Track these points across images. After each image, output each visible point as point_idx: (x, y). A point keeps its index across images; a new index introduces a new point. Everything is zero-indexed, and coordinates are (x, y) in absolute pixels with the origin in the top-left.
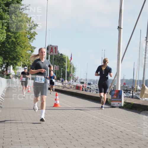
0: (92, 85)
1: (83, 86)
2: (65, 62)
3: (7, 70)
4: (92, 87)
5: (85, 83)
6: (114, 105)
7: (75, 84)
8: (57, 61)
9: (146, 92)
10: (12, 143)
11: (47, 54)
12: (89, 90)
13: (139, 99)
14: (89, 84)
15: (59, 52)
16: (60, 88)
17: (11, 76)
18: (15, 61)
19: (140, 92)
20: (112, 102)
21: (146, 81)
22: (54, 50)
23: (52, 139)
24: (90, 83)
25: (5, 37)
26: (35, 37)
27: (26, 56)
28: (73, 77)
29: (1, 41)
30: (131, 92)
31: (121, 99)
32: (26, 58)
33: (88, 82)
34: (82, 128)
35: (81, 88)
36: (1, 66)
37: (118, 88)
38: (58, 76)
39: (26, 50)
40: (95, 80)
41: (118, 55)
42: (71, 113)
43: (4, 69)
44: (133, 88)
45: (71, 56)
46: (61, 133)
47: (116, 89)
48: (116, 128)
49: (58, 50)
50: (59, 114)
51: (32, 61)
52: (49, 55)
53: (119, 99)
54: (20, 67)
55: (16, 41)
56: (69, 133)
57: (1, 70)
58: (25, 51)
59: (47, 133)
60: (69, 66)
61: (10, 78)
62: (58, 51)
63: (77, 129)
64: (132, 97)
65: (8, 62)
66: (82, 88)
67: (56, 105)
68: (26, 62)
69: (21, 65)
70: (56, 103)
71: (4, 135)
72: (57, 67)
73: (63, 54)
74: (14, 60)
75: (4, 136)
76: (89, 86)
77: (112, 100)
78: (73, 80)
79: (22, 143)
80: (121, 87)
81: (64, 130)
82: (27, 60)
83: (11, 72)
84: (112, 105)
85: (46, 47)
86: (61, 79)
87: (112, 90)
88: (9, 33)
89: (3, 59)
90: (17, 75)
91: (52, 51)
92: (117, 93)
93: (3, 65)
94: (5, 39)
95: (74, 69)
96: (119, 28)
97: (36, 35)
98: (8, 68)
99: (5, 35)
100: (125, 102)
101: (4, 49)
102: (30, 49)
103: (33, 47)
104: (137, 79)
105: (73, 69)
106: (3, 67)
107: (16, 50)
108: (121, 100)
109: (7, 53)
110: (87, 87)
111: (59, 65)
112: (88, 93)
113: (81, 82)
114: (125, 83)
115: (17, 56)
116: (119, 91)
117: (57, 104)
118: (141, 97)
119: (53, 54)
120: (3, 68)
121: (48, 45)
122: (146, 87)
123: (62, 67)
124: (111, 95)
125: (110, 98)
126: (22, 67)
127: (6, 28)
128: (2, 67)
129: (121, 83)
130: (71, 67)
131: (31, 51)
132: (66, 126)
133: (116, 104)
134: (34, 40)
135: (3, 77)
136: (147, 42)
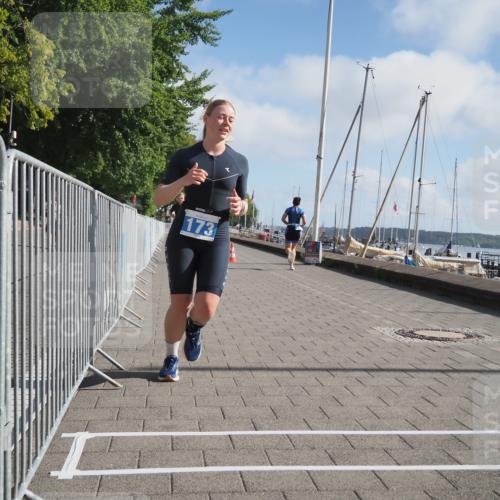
0: (279, 233)
1: (268, 235)
3: (166, 211)
4: (279, 236)
5: (271, 230)
6: (309, 262)
7: (257, 232)
9: (351, 245)
12: (275, 241)
13: (342, 254)
14: (276, 232)
16: (238, 237)
19: (344, 245)
20: (307, 257)
21: (353, 230)
28: (255, 222)
30: (332, 245)
31: (319, 254)
33: (275, 229)
35: (266, 237)
37: (315, 239)
44: (334, 239)
47: (312, 240)
53: (315, 253)
64: (334, 251)
76: (276, 235)
77: (306, 254)
78: (255, 226)
80: (321, 238)
84: (306, 262)
86: (238, 225)
87: (306, 241)
92: (313, 245)
95: (256, 211)
96: (319, 157)
100: (323, 258)
104: (340, 227)
110: (273, 237)
112: (274, 245)
113: (265, 230)
114: (324, 232)
116: (316, 243)
117: (232, 257)
118: (345, 252)
122: (352, 238)
125: (304, 252)
130: (253, 210)
133: (311, 259)
135: (160, 220)
136: (354, 177)
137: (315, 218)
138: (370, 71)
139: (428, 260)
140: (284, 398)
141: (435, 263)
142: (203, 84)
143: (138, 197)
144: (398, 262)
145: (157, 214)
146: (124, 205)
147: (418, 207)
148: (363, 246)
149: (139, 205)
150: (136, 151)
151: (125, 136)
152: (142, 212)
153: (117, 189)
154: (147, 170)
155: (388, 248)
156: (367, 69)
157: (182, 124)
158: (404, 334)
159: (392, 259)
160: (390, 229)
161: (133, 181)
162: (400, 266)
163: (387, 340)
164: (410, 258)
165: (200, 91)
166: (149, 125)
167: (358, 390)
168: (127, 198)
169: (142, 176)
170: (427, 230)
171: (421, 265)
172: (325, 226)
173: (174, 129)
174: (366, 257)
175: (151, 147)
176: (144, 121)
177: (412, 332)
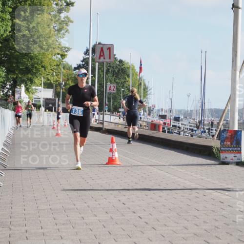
0: (182, 120)
1: (165, 123)
2: (129, 76)
3: (13, 94)
4: (182, 124)
5: (168, 115)
6: (226, 160)
7: (149, 119)
8: (113, 75)
10: (27, 235)
11: (93, 60)
12: (176, 131)
14: (177, 119)
15: (115, 57)
16: (120, 128)
18: (30, 76)
20: (223, 153)
22: (106, 53)
23: (105, 227)
24: (179, 118)
25: (10, 29)
26: (68, 28)
27: (51, 65)
29: (2, 35)
31: (241, 148)
32: (52, 70)
33: (174, 115)
34: (163, 205)
35: (162, 127)
36: (2, 86)
37: (233, 126)
38: (115, 104)
39: (52, 54)
40: (189, 112)
41: (233, 61)
42: (142, 177)
43: (8, 92)
45: (141, 65)
46: (123, 215)
47: (230, 129)
48: (229, 204)
49: (114, 53)
50: (118, 178)
51: (63, 75)
52: (97, 63)
53: (235, 147)
54: (40, 87)
56: (139, 215)
57: (2, 93)
58: (50, 56)
59: (96, 216)
60: (137, 85)
62: (115, 55)
63: (154, 207)
65: (17, 77)
66: (164, 128)
67: (111, 161)
68: (52, 78)
69: (41, 84)
70: (111, 156)
71: (11, 220)
72: (112, 85)
73: (123, 60)
74: (28, 73)
75: (10, 222)
76: (176, 124)
77: (222, 149)
78: (145, 111)
79: (47, 236)
80: (239, 124)
81: (128, 210)
82: (54, 73)
83: (22, 98)
84: (222, 160)
85: (91, 46)
86: (121, 110)
87: (222, 129)
89: (6, 72)
90: (33, 102)
91: (102, 54)
92: (232, 135)
93: (6, 84)
94: (10, 32)
95: (146, 89)
96: (235, 7)
97: (70, 23)
98: (16, 89)
99: (10, 24)
101: (7, 52)
102: (58, 51)
103: (65, 48)
105: (144, 90)
106: (7, 88)
107: (32, 54)
108: (241, 150)
109: (15, 60)
110: (173, 126)
111: (117, 83)
112: (174, 137)
113: (160, 116)
115: (33, 66)
116: (236, 132)
117: (114, 158)
119: (105, 60)
120: (6, 90)
121: (95, 43)
123: (123, 87)
124: (219, 140)
125: (219, 146)
126: (44, 88)
127: (11, 10)
128: (4, 88)
130: (141, 87)
131: (62, 56)
132: (133, 202)
133: (229, 157)
134: (66, 34)
135: (6, 108)
137: (232, 99)
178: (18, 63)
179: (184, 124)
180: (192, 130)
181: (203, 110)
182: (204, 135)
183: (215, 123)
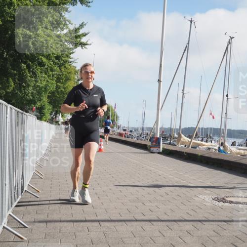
0: (133, 132)
1: (125, 133)
2: (109, 111)
3: (56, 118)
4: (133, 134)
5: (127, 130)
6: (153, 151)
7: (118, 131)
9: (182, 140)
12: (130, 137)
13: (176, 146)
14: (131, 131)
17: (60, 123)
19: (177, 140)
20: (152, 148)
21: (183, 129)
25: (55, 87)
28: (116, 125)
29: (51, 90)
30: (169, 139)
31: (160, 146)
33: (130, 129)
35: (124, 135)
37: (157, 136)
44: (170, 135)
45: (115, 106)
46: (105, 176)
48: (154, 172)
53: (157, 145)
55: (65, 91)
56: (112, 176)
60: (113, 115)
61: (59, 124)
64: (170, 144)
65: (57, 110)
75: (52, 178)
76: (131, 134)
77: (152, 146)
78: (116, 127)
80: (160, 135)
81: (107, 173)
83: (60, 120)
84: (151, 151)
87: (152, 137)
88: (59, 84)
89: (53, 107)
92: (156, 140)
93: (52, 113)
95: (117, 117)
96: (159, 81)
98: (57, 115)
100: (163, 148)
101: (54, 98)
104: (174, 128)
110: (129, 134)
112: (130, 140)
113: (123, 130)
114: (163, 131)
116: (158, 138)
117: (101, 149)
118: (178, 144)
120: (52, 116)
122: (182, 135)
124: (150, 142)
125: (150, 144)
127: (56, 79)
129: (160, 131)
130: (115, 116)
132: (110, 170)
133: (155, 150)
135: (52, 124)
136: (183, 94)
137: (157, 122)
138: (193, 22)
139: (234, 149)
140: (138, 245)
141: (238, 151)
142: (81, 32)
143: (37, 108)
144: (214, 150)
145: (50, 120)
146: (28, 114)
147: (226, 113)
148: (190, 140)
149: (38, 114)
150: (36, 77)
151: (28, 67)
152: (40, 118)
153: (23, 103)
154: (43, 89)
155: (207, 141)
156: (191, 22)
157: (66, 59)
158: (219, 201)
159: (209, 149)
160: (208, 128)
161: (33, 97)
162: (215, 154)
163: (207, 204)
164: (222, 148)
165: (79, 37)
166: (44, 60)
167: (188, 239)
168: (29, 109)
169: (39, 93)
170: (232, 129)
171: (229, 152)
172: (164, 127)
173: (62, 62)
174: (192, 147)
175: (46, 74)
176: (41, 57)
177: (224, 199)
178: (58, 103)
179: (135, 134)
180: (138, 137)
181: (143, 128)
182: (143, 139)
183: (149, 134)
